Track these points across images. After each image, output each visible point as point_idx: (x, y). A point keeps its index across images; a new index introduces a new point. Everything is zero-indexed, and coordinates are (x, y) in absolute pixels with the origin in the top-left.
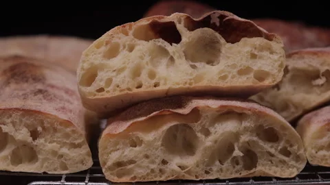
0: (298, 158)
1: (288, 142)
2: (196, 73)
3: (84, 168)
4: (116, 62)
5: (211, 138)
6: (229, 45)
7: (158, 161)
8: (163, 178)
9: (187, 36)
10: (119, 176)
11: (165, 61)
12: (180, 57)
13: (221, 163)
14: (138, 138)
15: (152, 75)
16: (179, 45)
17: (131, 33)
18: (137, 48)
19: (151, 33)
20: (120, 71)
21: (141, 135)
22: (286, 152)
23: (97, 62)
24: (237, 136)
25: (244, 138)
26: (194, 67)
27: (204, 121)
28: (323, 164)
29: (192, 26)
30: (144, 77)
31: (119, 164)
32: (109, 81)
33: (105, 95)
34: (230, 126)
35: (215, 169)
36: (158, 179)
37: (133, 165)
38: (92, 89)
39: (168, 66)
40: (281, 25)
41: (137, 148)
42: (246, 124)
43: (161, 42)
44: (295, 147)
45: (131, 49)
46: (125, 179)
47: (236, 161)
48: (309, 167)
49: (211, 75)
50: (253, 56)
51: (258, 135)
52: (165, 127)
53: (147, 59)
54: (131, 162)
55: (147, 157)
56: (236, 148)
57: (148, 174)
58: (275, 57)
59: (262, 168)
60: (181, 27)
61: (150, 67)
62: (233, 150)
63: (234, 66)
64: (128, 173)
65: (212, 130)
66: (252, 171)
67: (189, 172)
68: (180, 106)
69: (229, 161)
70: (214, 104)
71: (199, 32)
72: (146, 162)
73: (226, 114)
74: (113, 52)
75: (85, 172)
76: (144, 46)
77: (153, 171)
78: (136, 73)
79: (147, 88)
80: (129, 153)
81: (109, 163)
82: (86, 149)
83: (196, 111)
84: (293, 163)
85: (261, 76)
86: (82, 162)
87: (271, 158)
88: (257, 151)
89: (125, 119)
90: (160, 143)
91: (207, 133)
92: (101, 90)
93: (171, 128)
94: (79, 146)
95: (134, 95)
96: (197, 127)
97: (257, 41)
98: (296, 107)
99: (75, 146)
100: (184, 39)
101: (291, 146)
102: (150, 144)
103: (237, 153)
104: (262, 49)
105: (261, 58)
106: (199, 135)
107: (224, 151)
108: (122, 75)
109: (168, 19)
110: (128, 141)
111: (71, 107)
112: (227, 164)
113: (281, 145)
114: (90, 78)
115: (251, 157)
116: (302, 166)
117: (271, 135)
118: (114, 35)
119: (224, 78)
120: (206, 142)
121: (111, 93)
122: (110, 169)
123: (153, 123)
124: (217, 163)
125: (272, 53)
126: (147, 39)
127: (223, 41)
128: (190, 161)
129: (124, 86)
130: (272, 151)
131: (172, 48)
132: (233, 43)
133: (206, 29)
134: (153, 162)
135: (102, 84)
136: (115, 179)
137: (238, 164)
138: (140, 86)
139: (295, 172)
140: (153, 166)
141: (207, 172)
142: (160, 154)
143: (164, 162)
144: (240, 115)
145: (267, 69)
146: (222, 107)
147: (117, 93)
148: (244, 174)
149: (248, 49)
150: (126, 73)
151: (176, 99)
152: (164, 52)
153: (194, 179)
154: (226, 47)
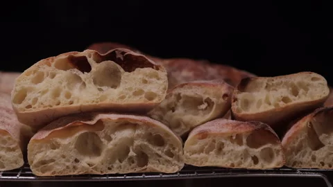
0: (179, 159)
1: (171, 145)
2: (101, 94)
3: (17, 167)
4: (41, 86)
5: (111, 142)
6: (127, 73)
7: (72, 160)
8: (76, 173)
9: (95, 67)
10: (43, 172)
11: (79, 85)
12: (90, 82)
13: (121, 161)
14: (56, 143)
15: (68, 96)
16: (89, 74)
17: (53, 64)
18: (57, 76)
19: (70, 65)
20: (44, 92)
21: (59, 140)
22: (171, 155)
23: (26, 86)
24: (132, 141)
25: (137, 143)
26: (100, 90)
27: (107, 130)
29: (99, 59)
30: (62, 98)
31: (43, 163)
32: (36, 100)
33: (32, 110)
34: (126, 133)
35: (115, 166)
36: (72, 173)
37: (53, 163)
38: (22, 105)
39: (81, 89)
40: (190, 63)
41: (57, 150)
42: (138, 132)
43: (76, 71)
44: (177, 150)
45: (53, 76)
46: (48, 174)
47: (131, 160)
49: (112, 96)
50: (145, 82)
51: (149, 141)
52: (77, 135)
53: (64, 84)
54: (52, 160)
55: (64, 157)
56: (131, 150)
57: (64, 170)
58: (161, 82)
59: (151, 166)
60: (91, 60)
61: (67, 89)
62: (128, 152)
63: (130, 89)
64: (49, 169)
65: (113, 136)
66: (144, 168)
67: (96, 168)
68: (90, 120)
69: (126, 160)
70: (114, 117)
71: (104, 64)
72: (63, 161)
73: (124, 125)
74: (39, 79)
75: (17, 170)
76: (62, 74)
77: (68, 167)
78: (56, 94)
79: (63, 104)
80: (50, 154)
81: (35, 162)
82: (19, 152)
83: (100, 122)
84: (176, 162)
85: (151, 96)
86: (16, 162)
87: (158, 158)
88: (147, 152)
89: (48, 129)
90: (73, 146)
91: (110, 139)
92: (29, 107)
93: (81, 135)
94: (13, 150)
95: (55, 110)
96: (101, 134)
97: (148, 70)
99: (9, 150)
100: (93, 69)
101: (174, 149)
102: (66, 147)
103: (132, 153)
104: (151, 76)
105: (150, 83)
106: (103, 140)
107: (121, 153)
108: (45, 95)
109: (80, 54)
110: (49, 145)
111: (9, 121)
113: (166, 148)
114: (21, 97)
115: (143, 158)
116: (182, 165)
117: (159, 141)
118: (41, 66)
119: (123, 98)
120: (109, 146)
121: (37, 109)
122: (36, 166)
123: (70, 131)
124: (117, 161)
125: (158, 79)
126: (65, 70)
127: (122, 70)
128: (96, 160)
129: (46, 104)
130: (160, 152)
131: (84, 76)
132: (130, 72)
133: (109, 61)
134: (68, 161)
135: (30, 102)
136: (40, 174)
137: (133, 162)
138: (59, 104)
139: (177, 169)
140: (68, 164)
141: (110, 169)
142: (73, 154)
143: (77, 161)
144: (135, 126)
145: (154, 90)
146: (120, 119)
147: (41, 109)
148: (138, 170)
149: (140, 76)
150: (48, 95)
151: (86, 114)
152: (79, 79)
153: (100, 173)
154: (125, 75)
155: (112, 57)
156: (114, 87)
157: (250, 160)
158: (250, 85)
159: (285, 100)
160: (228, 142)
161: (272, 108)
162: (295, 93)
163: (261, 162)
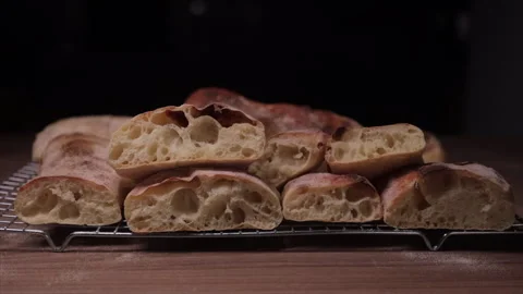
0: (277, 215)
1: (268, 202)
2: (198, 149)
3: (116, 221)
4: (138, 142)
5: (208, 199)
6: (224, 129)
7: (168, 216)
8: (172, 230)
9: (192, 122)
10: (140, 228)
11: (176, 140)
12: (187, 138)
13: (217, 218)
14: (153, 199)
15: (165, 151)
16: (186, 129)
17: (150, 119)
18: (155, 131)
19: (169, 119)
20: (141, 148)
21: (155, 197)
22: (269, 211)
23: (122, 142)
24: (228, 198)
25: (233, 200)
26: (197, 145)
27: (203, 187)
28: (295, 219)
29: (196, 114)
30: (159, 154)
31: (140, 219)
32: (132, 156)
33: (128, 167)
34: (223, 190)
35: (212, 223)
36: (168, 230)
37: (149, 220)
38: (119, 161)
39: (178, 144)
41: (153, 207)
42: (235, 189)
43: (173, 126)
44: (274, 207)
45: (150, 131)
46: (144, 230)
47: (228, 217)
48: (285, 222)
49: (209, 151)
50: (243, 137)
51: (246, 197)
52: (174, 191)
53: (161, 139)
54: (149, 217)
55: (160, 213)
56: (228, 207)
57: (161, 227)
58: (258, 138)
59: (248, 223)
60: (188, 115)
61: (163, 145)
62: (225, 209)
63: (227, 145)
64: (146, 226)
65: (209, 193)
66: (241, 224)
67: (192, 225)
68: (188, 175)
69: (223, 217)
70: (211, 173)
71: (201, 119)
72: (159, 218)
73: (220, 181)
74: (136, 134)
75: (116, 225)
76: (159, 130)
77: (164, 224)
78: (153, 150)
79: (161, 160)
80: (147, 210)
81: (132, 218)
82: (116, 208)
83: (196, 179)
84: (273, 218)
85: (247, 153)
86: (113, 217)
87: (255, 215)
88: (244, 209)
89: (145, 185)
90: (169, 203)
91: (206, 196)
92: (126, 163)
93: (178, 192)
94: (111, 205)
95: (153, 166)
96: (198, 191)
97: (245, 126)
98: (283, 175)
99: (107, 205)
100: (190, 124)
101: (271, 205)
102: (162, 204)
103: (228, 210)
104: (248, 132)
105: (247, 138)
106: (199, 197)
107: (218, 210)
108: (142, 151)
109: (178, 109)
110: (145, 201)
111: (108, 174)
112: (221, 220)
113: (263, 204)
114: (117, 153)
115: (240, 214)
116: (280, 221)
117: (256, 197)
118: (139, 120)
119: (220, 154)
120: (205, 203)
121: (133, 165)
122: (133, 222)
123: (165, 187)
124: (214, 218)
125: (256, 135)
126: (163, 125)
127: (219, 125)
128: (194, 217)
129: (142, 160)
130: (256, 209)
131: (181, 131)
132: (227, 127)
133: (207, 116)
134: (164, 217)
135: (126, 158)
136: (136, 230)
137: (230, 219)
138: (155, 160)
139: (274, 226)
140: (165, 221)
141: (206, 225)
142: (169, 211)
143: (173, 218)
144: (231, 182)
145: (251, 147)
146: (217, 176)
147: (138, 165)
148: (235, 226)
149: (238, 132)
150: (146, 149)
151: (185, 169)
152: (175, 134)
153: (195, 230)
154: (222, 131)
155: (210, 111)
156: (212, 142)
157: (349, 214)
158: (346, 134)
159: (380, 151)
160: (328, 196)
161: (366, 158)
162: (391, 144)
163: (360, 215)
